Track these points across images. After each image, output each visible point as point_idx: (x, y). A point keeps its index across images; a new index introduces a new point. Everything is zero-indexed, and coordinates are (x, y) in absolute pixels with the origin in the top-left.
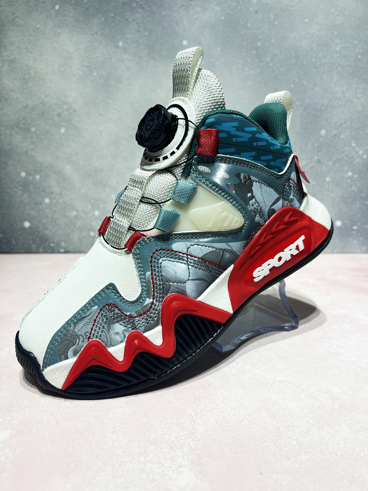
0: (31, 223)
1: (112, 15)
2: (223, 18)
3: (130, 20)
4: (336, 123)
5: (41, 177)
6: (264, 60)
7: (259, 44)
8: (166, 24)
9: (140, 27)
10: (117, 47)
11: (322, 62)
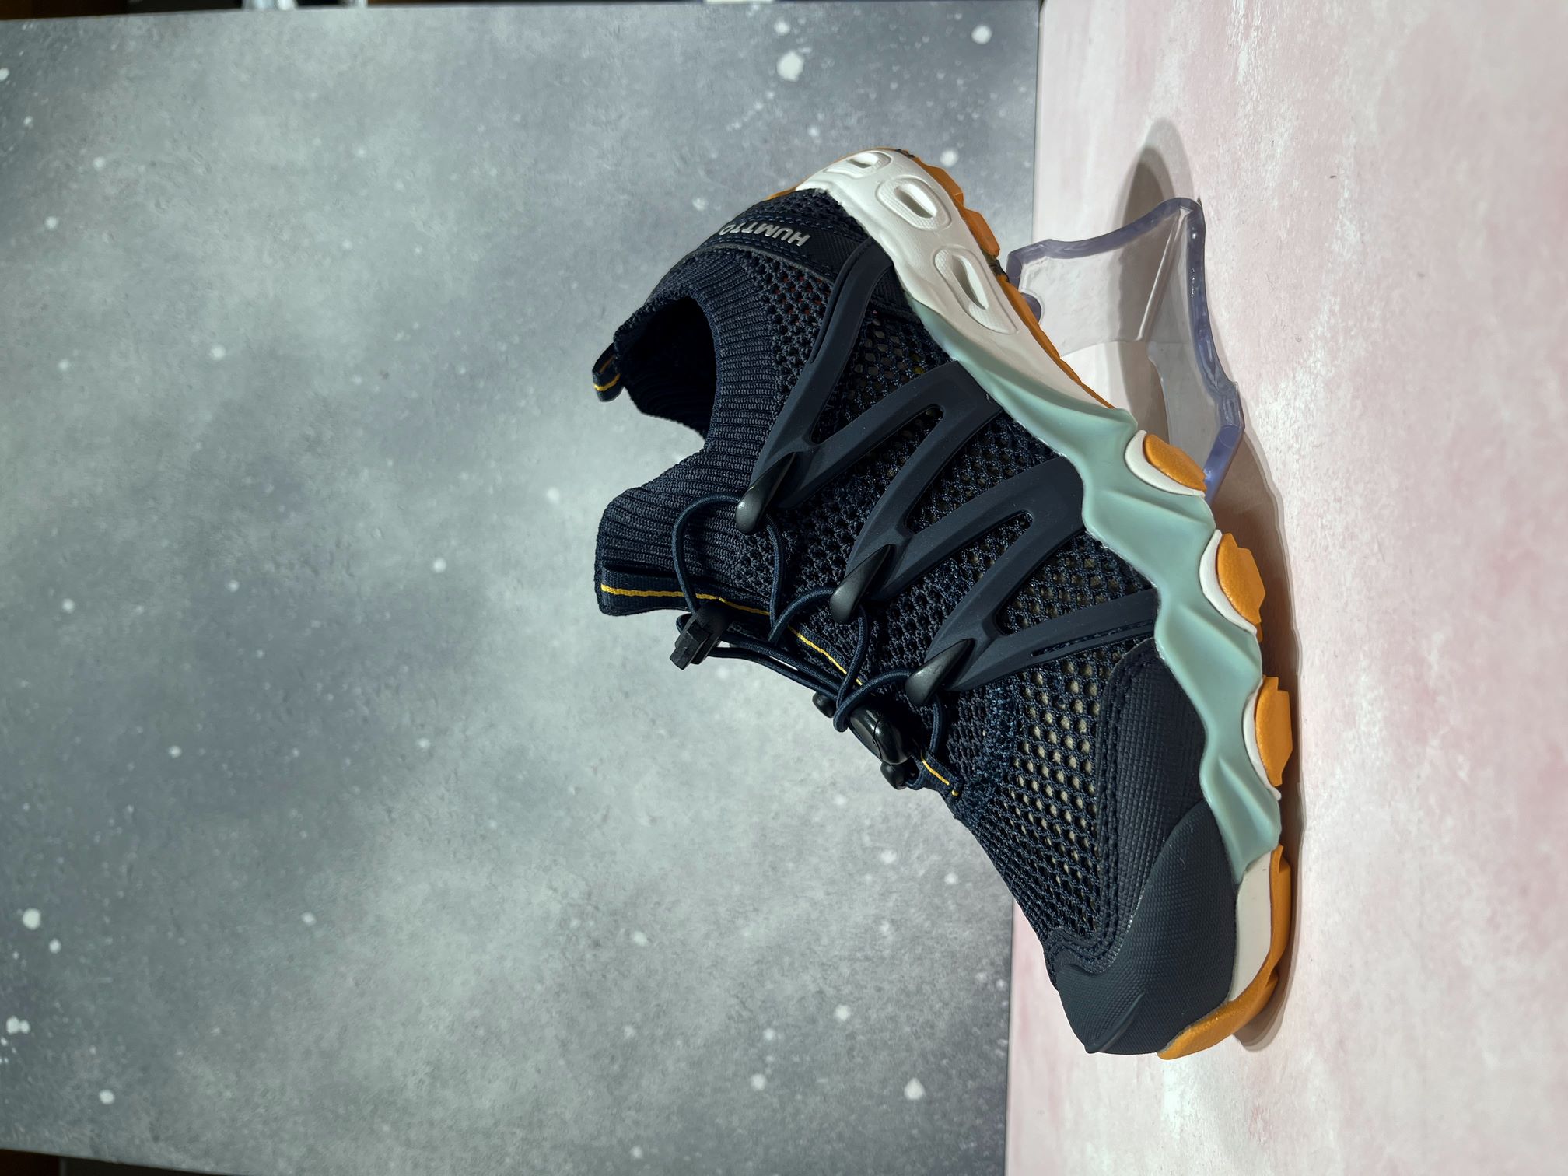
0: (911, 1078)
1: (348, 761)
2: (390, 463)
3: (366, 711)
4: (678, 171)
5: (769, 1024)
6: (504, 357)
7: (462, 371)
8: (388, 615)
9: (387, 686)
10: (431, 753)
11: (521, 209)
